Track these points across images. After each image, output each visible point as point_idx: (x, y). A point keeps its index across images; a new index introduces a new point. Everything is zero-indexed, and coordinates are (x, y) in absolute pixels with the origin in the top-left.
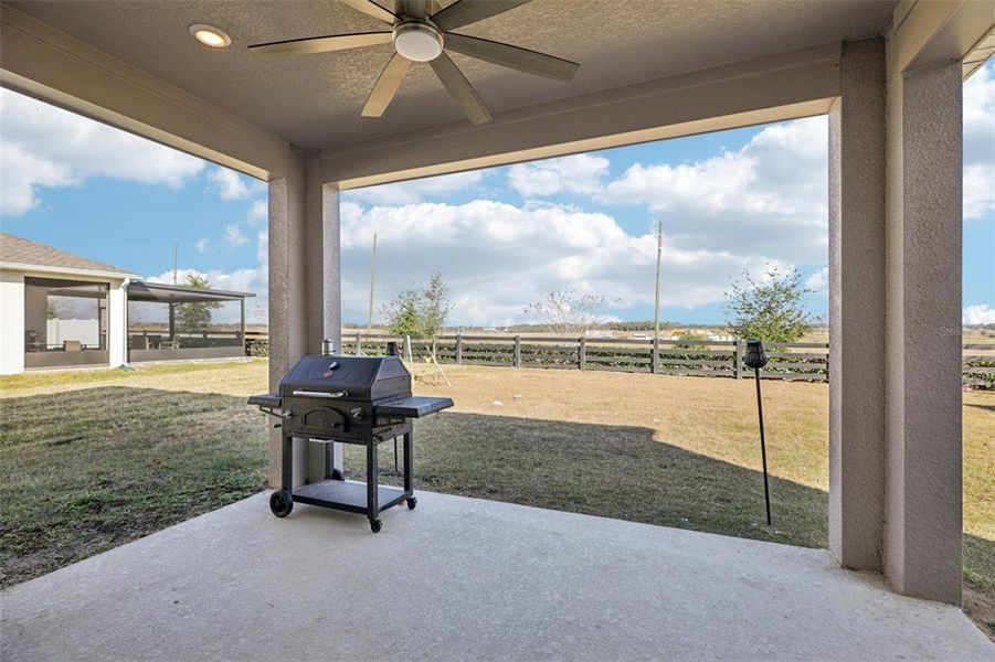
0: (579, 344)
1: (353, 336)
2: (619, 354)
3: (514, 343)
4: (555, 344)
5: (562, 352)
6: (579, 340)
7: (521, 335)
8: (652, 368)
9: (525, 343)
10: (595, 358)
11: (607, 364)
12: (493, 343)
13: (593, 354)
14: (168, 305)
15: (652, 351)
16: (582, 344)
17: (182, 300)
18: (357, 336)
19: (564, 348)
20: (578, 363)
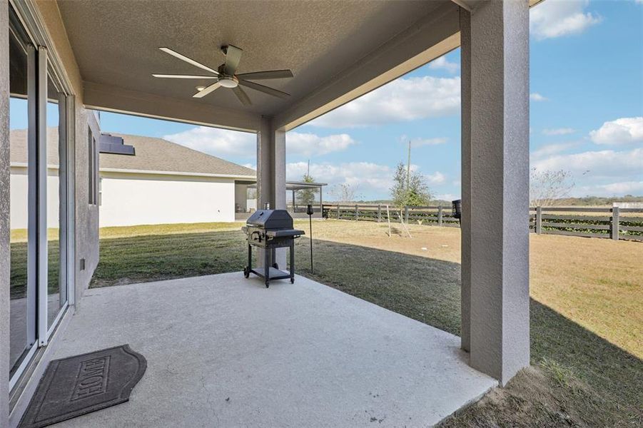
1: (377, 207)
2: (576, 221)
6: (536, 209)
8: (611, 233)
10: (551, 224)
11: (564, 229)
13: (550, 220)
14: (292, 191)
15: (611, 218)
16: (539, 212)
17: (298, 189)
18: (379, 207)
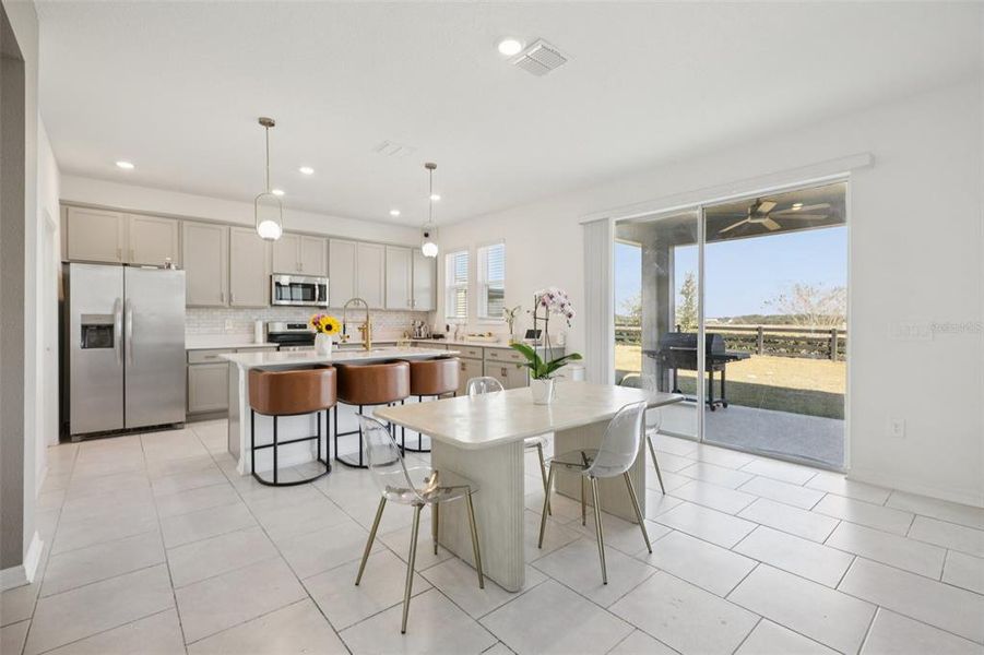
0: (830, 336)
3: (757, 333)
4: (803, 335)
5: (810, 342)
6: (830, 332)
7: (765, 326)
9: (769, 333)
12: (736, 332)
16: (834, 336)
19: (812, 339)
20: (829, 354)
